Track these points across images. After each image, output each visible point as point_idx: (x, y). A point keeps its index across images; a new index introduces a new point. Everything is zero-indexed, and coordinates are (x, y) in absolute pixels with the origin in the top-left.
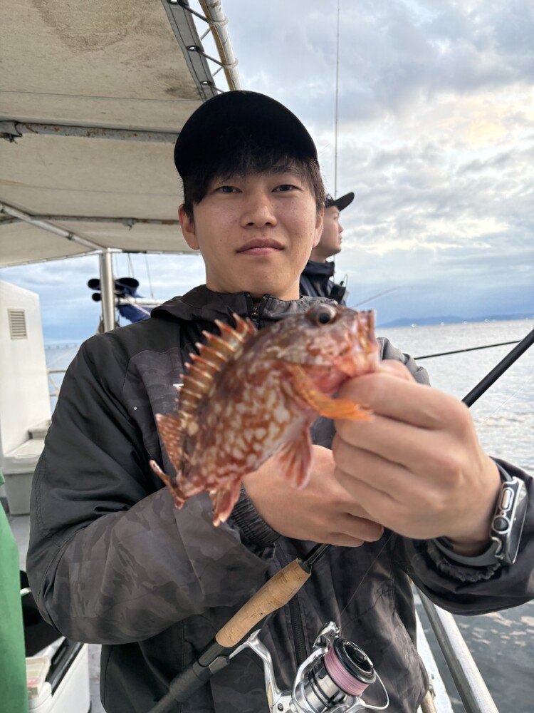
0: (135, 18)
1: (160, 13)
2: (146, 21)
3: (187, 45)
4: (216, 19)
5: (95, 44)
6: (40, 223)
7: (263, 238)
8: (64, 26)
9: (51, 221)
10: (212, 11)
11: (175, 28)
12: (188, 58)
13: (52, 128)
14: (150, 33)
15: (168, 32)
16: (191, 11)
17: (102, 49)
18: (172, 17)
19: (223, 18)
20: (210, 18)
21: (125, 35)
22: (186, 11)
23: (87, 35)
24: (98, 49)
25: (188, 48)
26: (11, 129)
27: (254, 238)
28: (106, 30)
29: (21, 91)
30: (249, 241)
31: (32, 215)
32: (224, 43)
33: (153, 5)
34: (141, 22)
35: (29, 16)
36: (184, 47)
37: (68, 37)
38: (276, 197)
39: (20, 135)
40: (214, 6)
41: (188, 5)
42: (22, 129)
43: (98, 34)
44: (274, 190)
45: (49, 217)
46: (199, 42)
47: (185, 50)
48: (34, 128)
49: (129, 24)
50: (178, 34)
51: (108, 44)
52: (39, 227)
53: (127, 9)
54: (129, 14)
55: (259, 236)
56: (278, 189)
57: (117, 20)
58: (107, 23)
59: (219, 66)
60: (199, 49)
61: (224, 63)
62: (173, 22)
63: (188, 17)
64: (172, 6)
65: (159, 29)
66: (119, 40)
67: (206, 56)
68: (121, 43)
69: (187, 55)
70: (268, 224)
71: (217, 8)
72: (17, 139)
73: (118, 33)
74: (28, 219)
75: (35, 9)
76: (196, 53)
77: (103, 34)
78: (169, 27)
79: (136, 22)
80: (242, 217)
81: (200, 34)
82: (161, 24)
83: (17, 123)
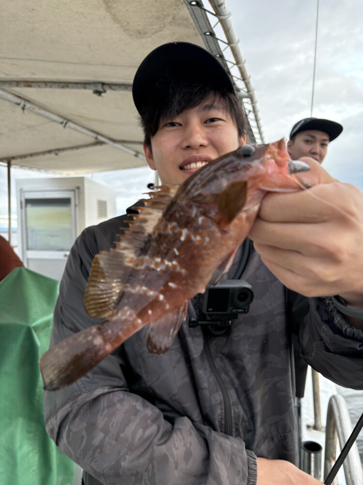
0: (169, 16)
1: (185, 11)
2: (176, 18)
3: (204, 31)
4: (221, 14)
5: (146, 33)
6: (118, 146)
7: (197, 155)
8: (126, 24)
9: (126, 145)
10: (219, 9)
11: (195, 20)
12: (205, 41)
13: (124, 87)
14: (179, 25)
15: (191, 24)
16: (205, 10)
17: (150, 37)
18: (193, 14)
19: (228, 12)
20: (218, 14)
21: (164, 27)
22: (202, 10)
23: (140, 28)
24: (147, 37)
25: (205, 34)
26: (100, 88)
27: (191, 155)
28: (152, 25)
29: (104, 64)
30: (186, 158)
31: (114, 141)
32: (228, 30)
33: (180, 7)
34: (174, 18)
35: (104, 18)
36: (202, 33)
37: (128, 30)
38: (207, 127)
39: (105, 91)
40: (221, 5)
41: (203, 5)
42: (106, 87)
43: (147, 27)
44: (205, 122)
45: (123, 142)
46: (212, 30)
47: (203, 36)
48: (114, 87)
49: (166, 20)
50: (198, 26)
51: (153, 34)
52: (118, 148)
53: (163, 10)
54: (165, 13)
55: (194, 154)
56: (208, 121)
57: (158, 18)
58: (152, 20)
59: (227, 45)
60: (212, 34)
61: (230, 42)
62: (194, 17)
63: (203, 14)
64: (193, 7)
65: (185, 22)
66: (160, 31)
67: (217, 39)
68: (161, 33)
69: (204, 38)
70: (201, 145)
71: (222, 7)
72: (103, 94)
73: (159, 26)
74: (111, 143)
75: (108, 14)
76: (210, 37)
77: (150, 27)
78: (192, 21)
79: (170, 19)
80: (182, 142)
81: (212, 25)
82: (186, 19)
83: (103, 84)
